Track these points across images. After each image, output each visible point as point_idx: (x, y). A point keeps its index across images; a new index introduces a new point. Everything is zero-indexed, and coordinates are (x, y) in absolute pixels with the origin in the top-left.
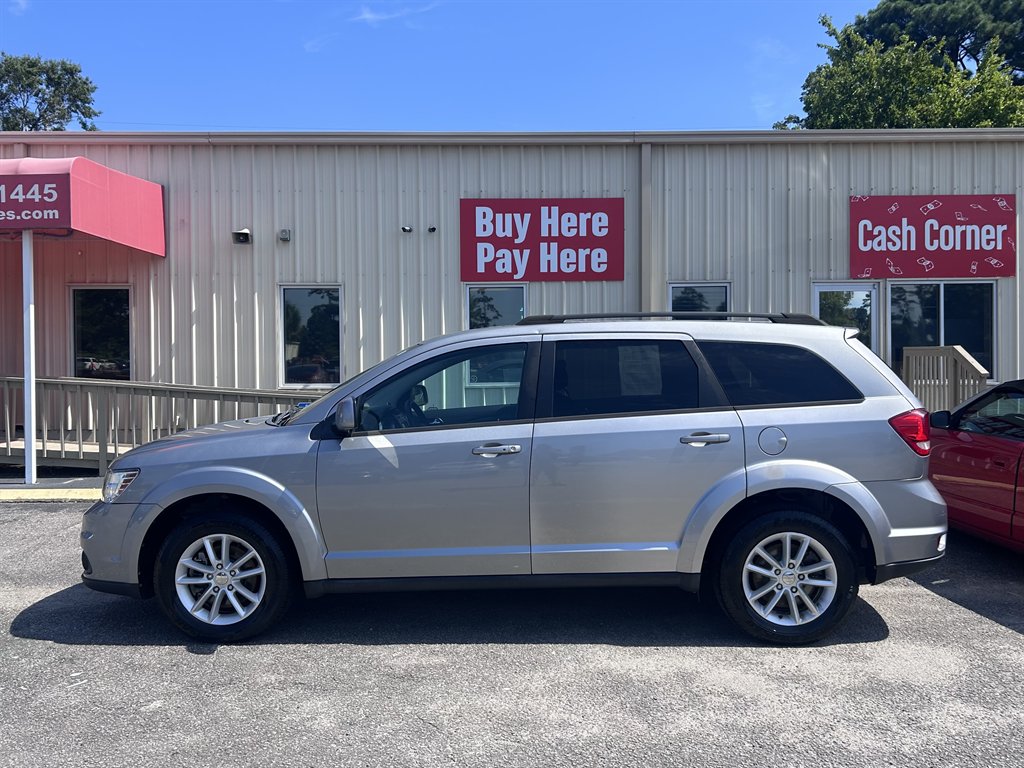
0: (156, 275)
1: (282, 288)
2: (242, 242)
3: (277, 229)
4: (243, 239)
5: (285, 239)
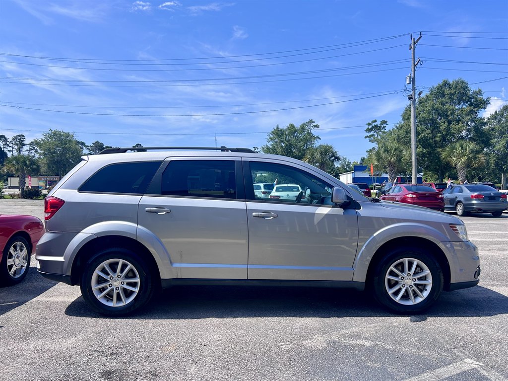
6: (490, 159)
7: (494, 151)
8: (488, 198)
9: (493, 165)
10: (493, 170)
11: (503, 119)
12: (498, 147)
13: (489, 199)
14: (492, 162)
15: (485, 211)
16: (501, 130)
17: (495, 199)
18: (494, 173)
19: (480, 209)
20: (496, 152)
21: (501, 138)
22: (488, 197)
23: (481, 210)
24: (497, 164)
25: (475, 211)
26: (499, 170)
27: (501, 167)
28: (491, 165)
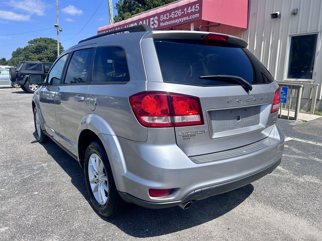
0: (243, 36)
1: (291, 36)
2: (275, 18)
3: (292, 10)
4: (275, 16)
5: (294, 13)
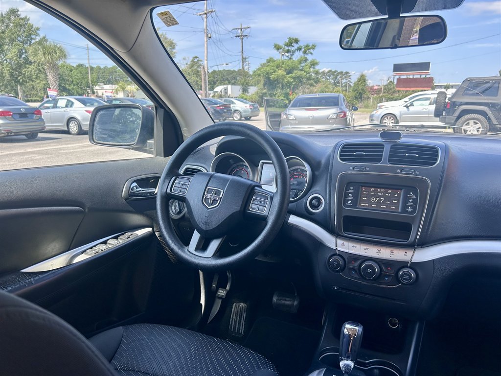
6: (3, 68)
7: (6, 60)
8: (18, 116)
9: (8, 76)
10: (9, 81)
11: (11, 25)
12: (10, 55)
13: (20, 117)
14: (6, 71)
15: (16, 134)
16: (10, 36)
17: (28, 117)
18: (10, 85)
19: (9, 132)
20: (8, 60)
21: (12, 45)
22: (19, 114)
23: (11, 132)
24: (12, 75)
25: (3, 135)
26: (15, 82)
27: (17, 78)
28: (6, 76)
